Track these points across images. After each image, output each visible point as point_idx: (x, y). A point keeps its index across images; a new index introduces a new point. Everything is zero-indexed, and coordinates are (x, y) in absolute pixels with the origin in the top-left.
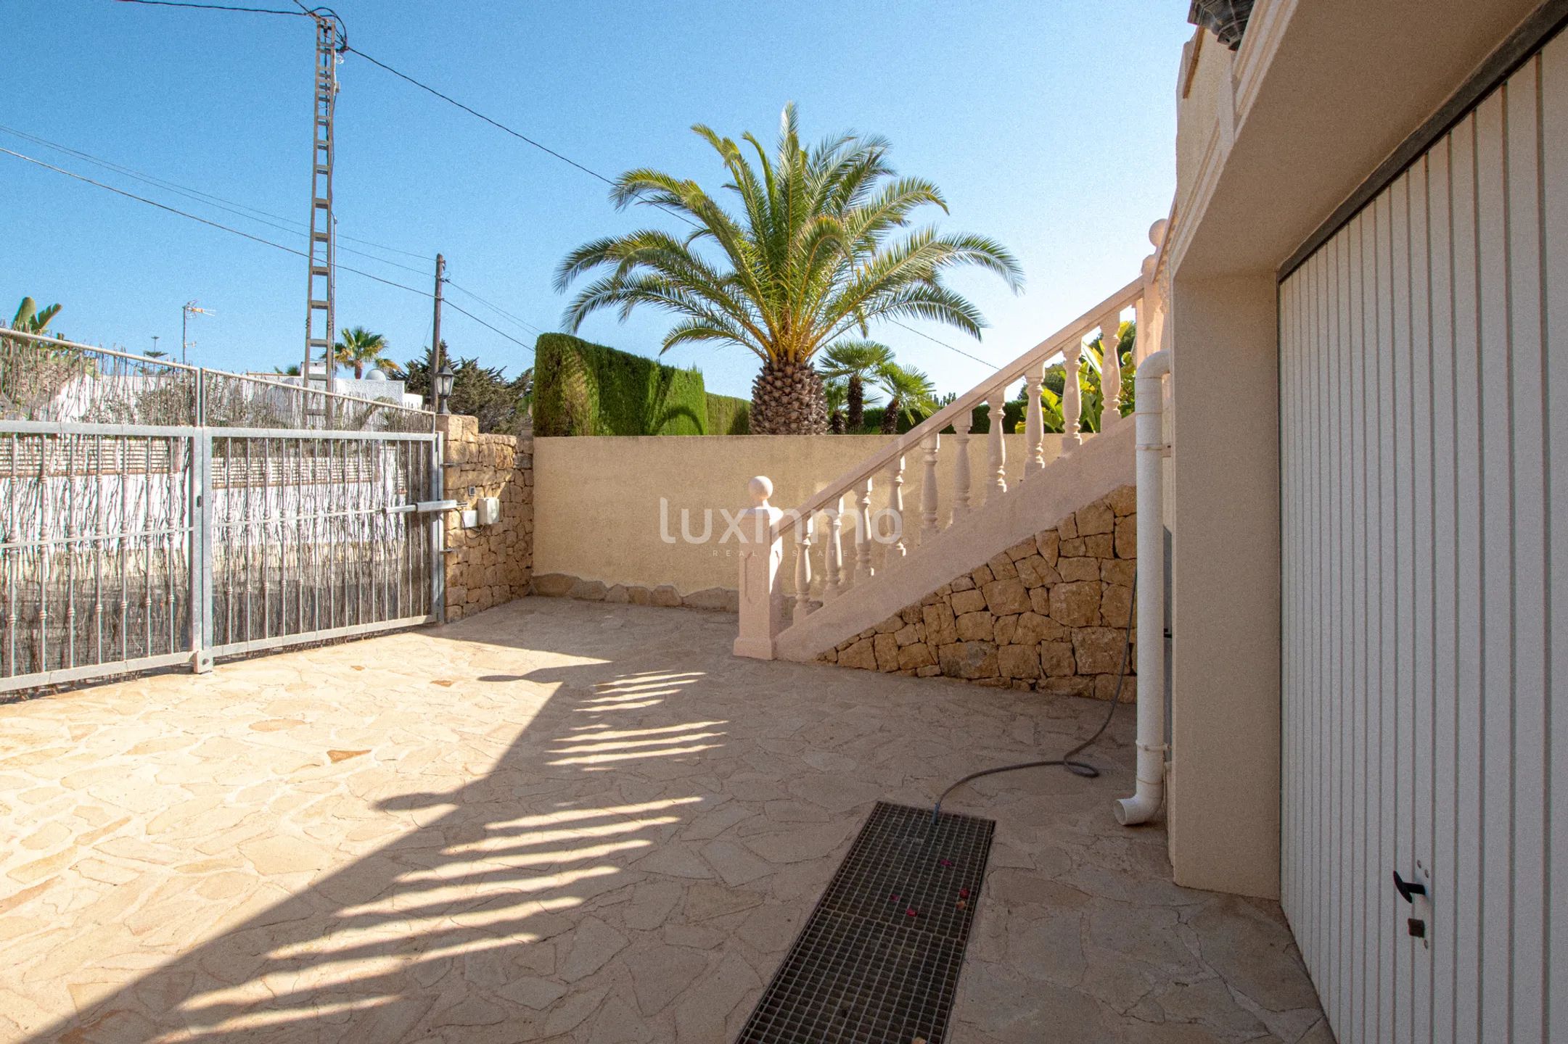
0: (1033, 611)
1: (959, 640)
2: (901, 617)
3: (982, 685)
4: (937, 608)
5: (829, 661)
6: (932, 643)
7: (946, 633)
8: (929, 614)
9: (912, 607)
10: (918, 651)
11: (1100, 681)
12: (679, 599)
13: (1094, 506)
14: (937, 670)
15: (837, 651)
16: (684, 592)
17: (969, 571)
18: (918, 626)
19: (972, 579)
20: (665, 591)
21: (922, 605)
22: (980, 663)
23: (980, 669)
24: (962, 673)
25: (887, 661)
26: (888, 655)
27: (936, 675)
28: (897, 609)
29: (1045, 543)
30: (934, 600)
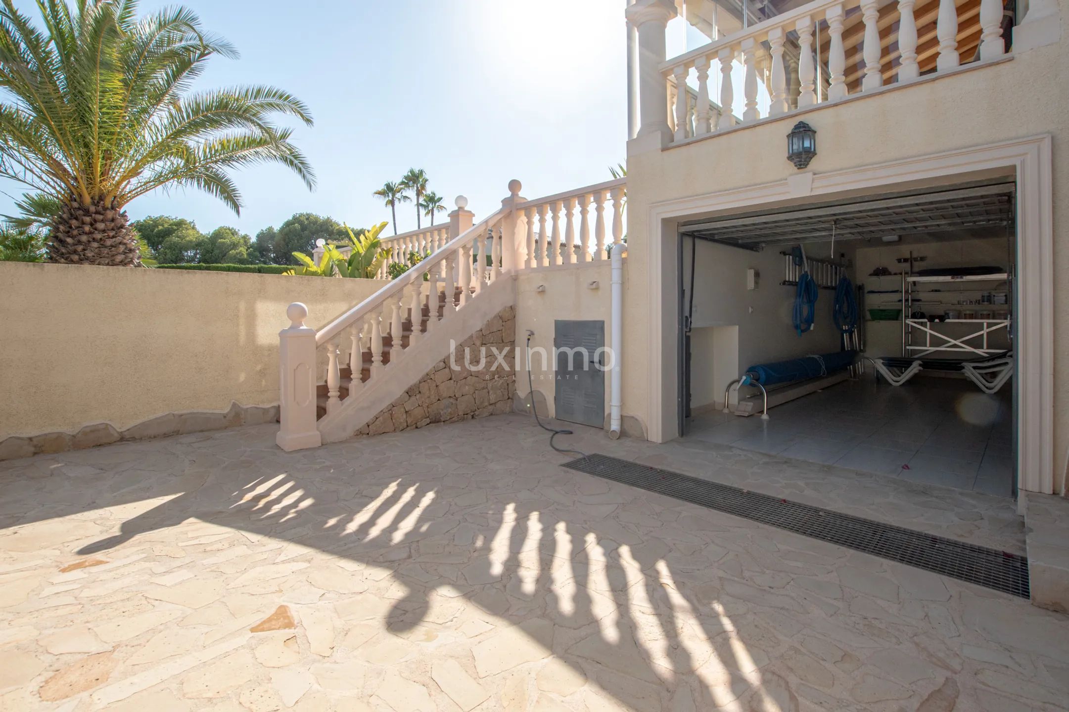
0: (471, 375)
1: (439, 400)
2: (407, 393)
3: (452, 423)
4: (428, 383)
5: (363, 434)
6: (425, 405)
7: (432, 397)
8: (424, 388)
9: (415, 385)
10: (418, 412)
11: (498, 405)
12: (116, 435)
13: (495, 317)
14: (428, 421)
15: (368, 426)
16: (120, 426)
17: (443, 358)
18: (418, 396)
19: (444, 362)
20: (94, 430)
21: (420, 383)
22: (450, 410)
23: (451, 413)
24: (442, 418)
25: (401, 423)
26: (401, 417)
27: (428, 424)
28: (406, 388)
29: (477, 338)
30: (427, 378)
